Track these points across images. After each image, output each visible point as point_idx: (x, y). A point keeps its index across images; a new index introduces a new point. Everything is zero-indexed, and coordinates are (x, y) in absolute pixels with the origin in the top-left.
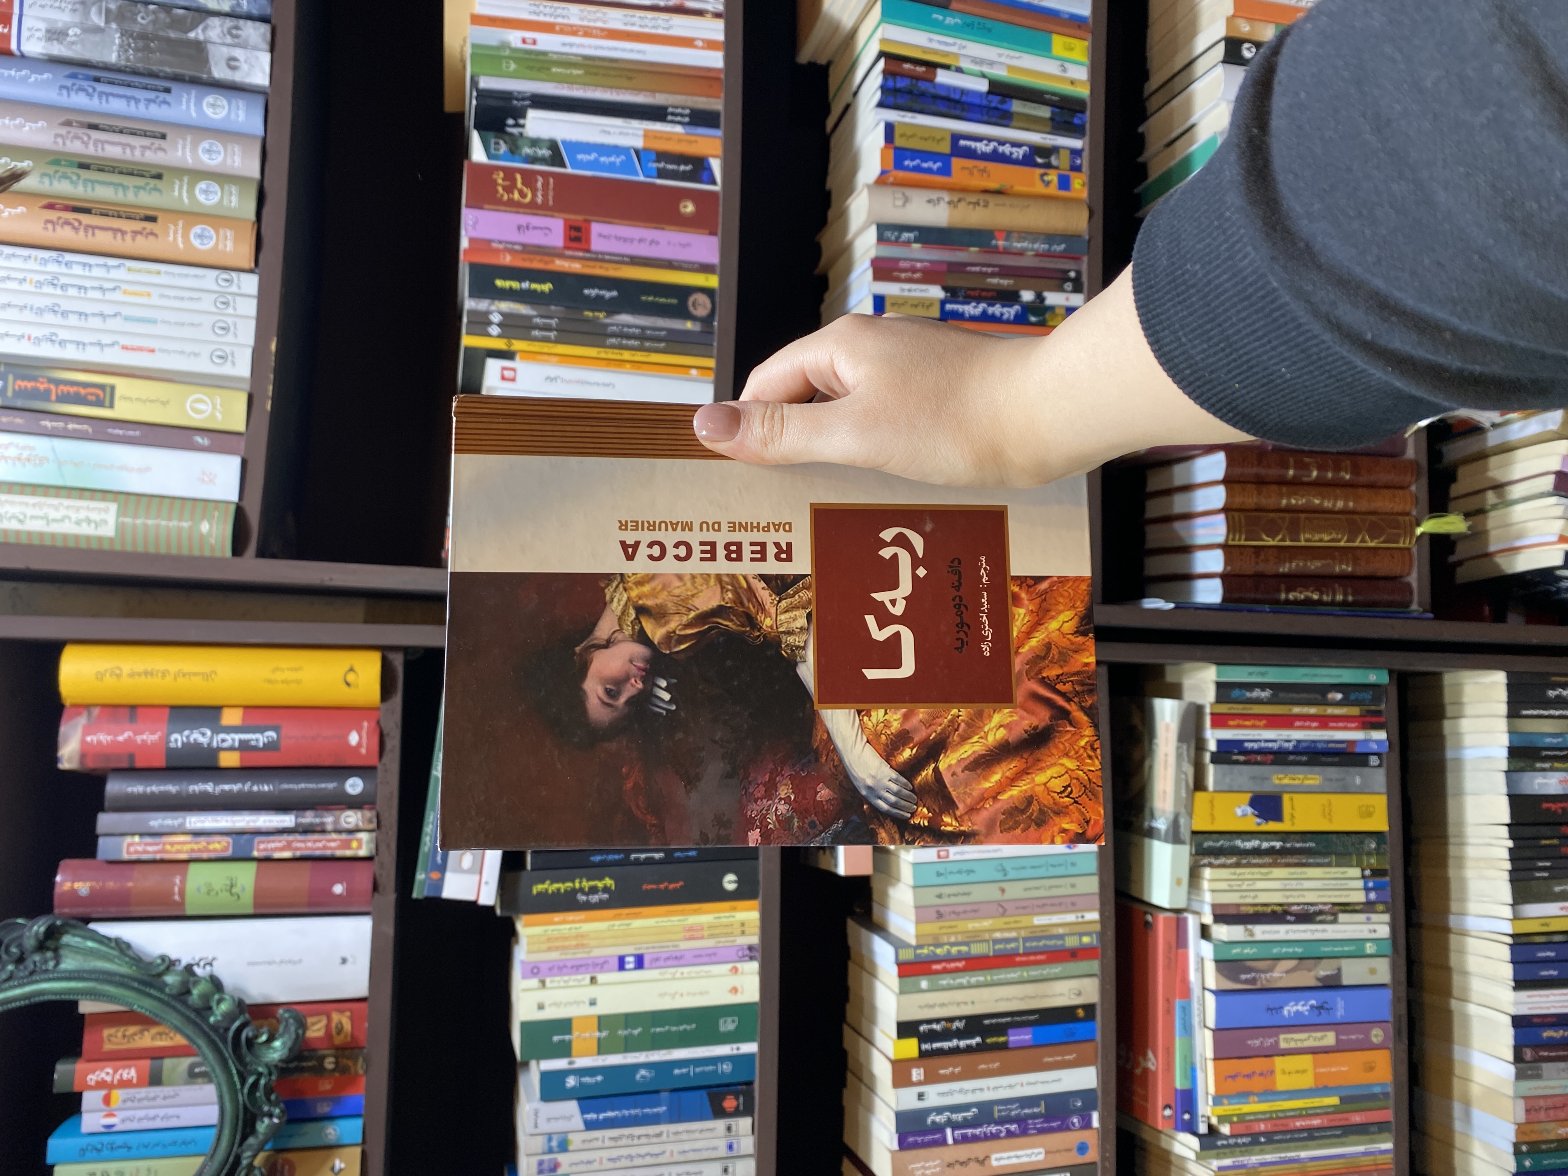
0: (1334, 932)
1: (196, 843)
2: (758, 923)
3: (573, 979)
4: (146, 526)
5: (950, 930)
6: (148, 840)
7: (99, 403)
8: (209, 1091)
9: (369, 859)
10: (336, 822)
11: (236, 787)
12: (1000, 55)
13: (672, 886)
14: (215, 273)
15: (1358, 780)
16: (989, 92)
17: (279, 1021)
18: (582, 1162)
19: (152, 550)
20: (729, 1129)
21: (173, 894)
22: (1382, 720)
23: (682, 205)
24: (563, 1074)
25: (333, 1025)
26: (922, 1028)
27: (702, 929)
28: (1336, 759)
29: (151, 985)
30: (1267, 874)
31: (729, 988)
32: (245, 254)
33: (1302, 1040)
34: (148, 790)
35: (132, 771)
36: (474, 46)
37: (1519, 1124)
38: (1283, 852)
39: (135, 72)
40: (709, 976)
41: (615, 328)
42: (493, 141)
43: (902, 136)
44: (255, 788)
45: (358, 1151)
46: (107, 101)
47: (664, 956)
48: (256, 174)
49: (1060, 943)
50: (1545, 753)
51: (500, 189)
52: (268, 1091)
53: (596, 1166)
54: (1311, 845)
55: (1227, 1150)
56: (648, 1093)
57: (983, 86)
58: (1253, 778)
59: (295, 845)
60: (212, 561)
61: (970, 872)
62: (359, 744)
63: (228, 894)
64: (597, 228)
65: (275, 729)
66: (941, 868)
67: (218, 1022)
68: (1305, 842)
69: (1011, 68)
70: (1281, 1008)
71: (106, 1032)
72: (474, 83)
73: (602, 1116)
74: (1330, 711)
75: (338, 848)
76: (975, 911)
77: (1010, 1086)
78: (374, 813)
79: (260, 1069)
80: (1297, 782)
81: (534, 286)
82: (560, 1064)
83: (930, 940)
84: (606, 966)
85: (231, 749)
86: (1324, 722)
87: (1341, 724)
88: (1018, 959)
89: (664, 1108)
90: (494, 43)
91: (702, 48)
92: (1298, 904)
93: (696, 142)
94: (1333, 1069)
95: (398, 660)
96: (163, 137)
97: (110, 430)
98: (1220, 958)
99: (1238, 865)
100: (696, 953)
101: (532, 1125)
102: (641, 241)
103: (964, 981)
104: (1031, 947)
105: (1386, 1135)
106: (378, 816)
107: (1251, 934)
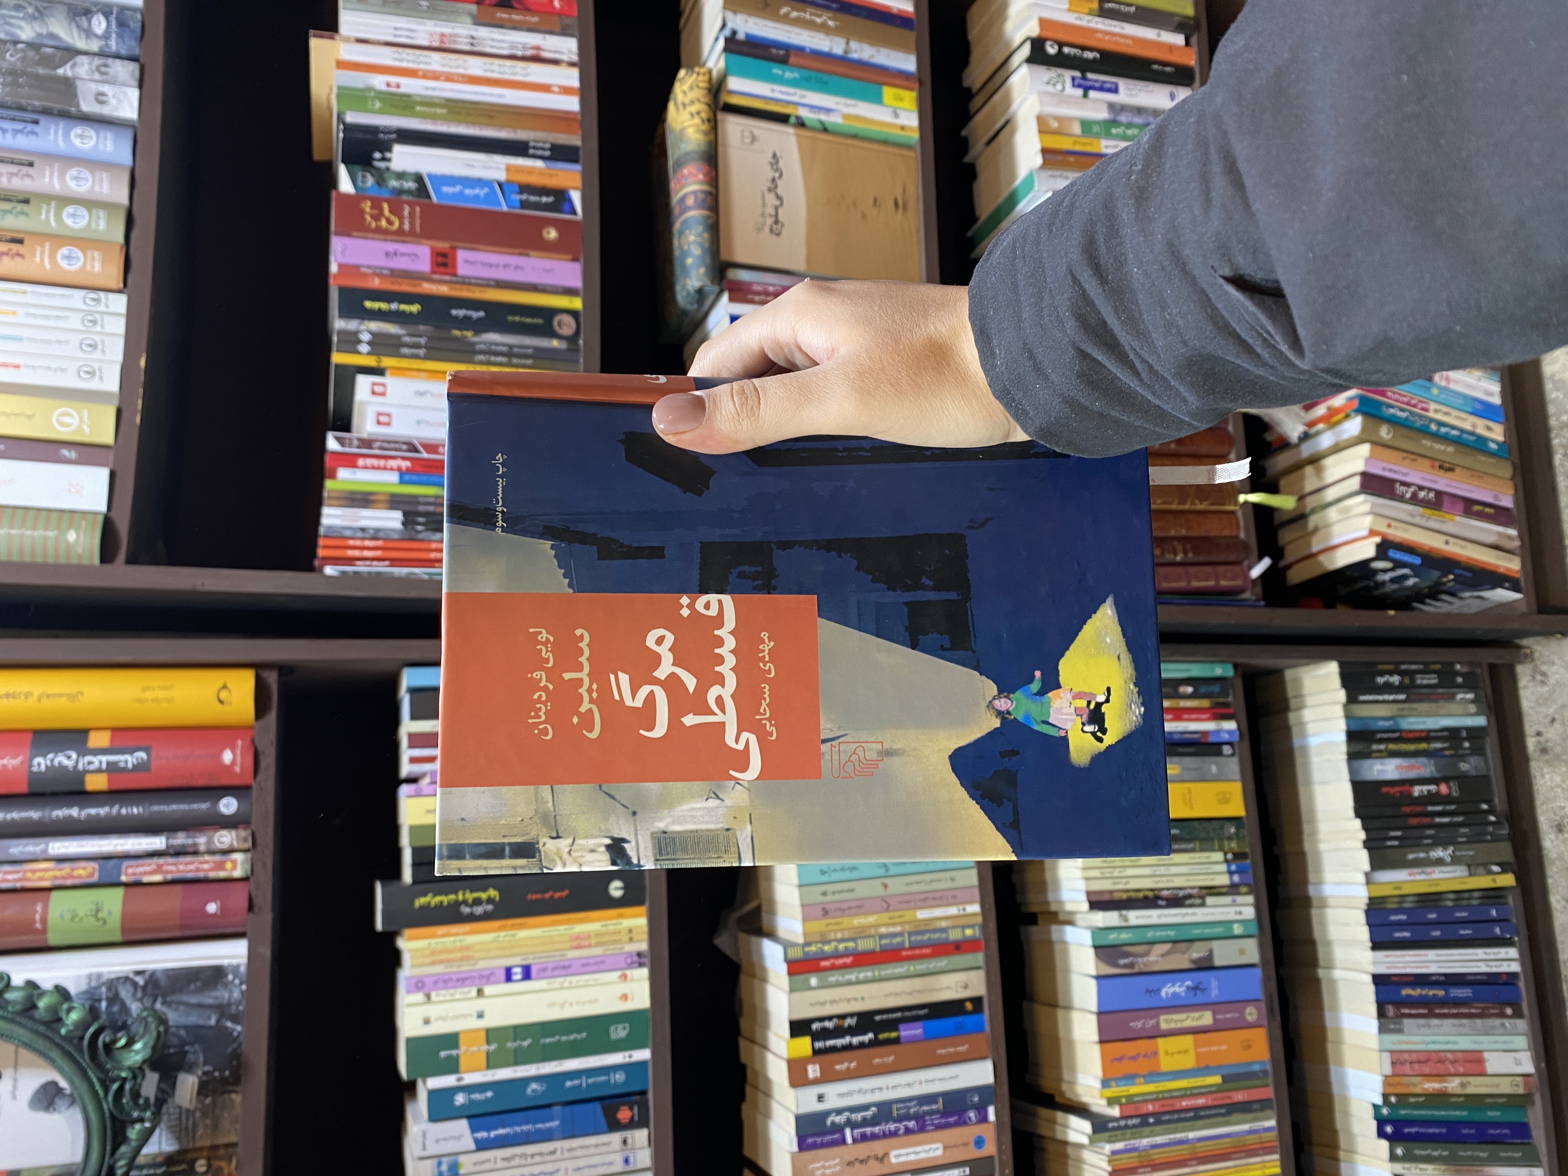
0: (1203, 914)
1: (60, 870)
2: (645, 929)
3: (459, 993)
5: (836, 927)
6: (7, 868)
9: (245, 879)
10: (210, 842)
11: (103, 811)
12: (838, 103)
13: (557, 895)
14: (82, 293)
15: (1214, 769)
19: (16, 559)
20: (625, 1142)
21: (34, 922)
22: (1231, 711)
24: (451, 1092)
26: (815, 1026)
27: (589, 937)
28: (1192, 750)
30: (1134, 861)
31: (619, 995)
32: (114, 275)
33: (1181, 1021)
34: (9, 816)
36: (339, 88)
37: (1386, 1077)
39: (3, 106)
40: (599, 984)
41: (483, 346)
42: (360, 174)
44: (124, 811)
47: (551, 966)
48: (125, 200)
49: (943, 936)
50: (1379, 736)
51: (368, 218)
55: (1118, 1133)
56: (541, 1107)
59: (166, 868)
60: (80, 569)
61: (852, 868)
62: (234, 762)
63: (92, 920)
64: (463, 255)
65: (146, 750)
66: (824, 866)
69: (846, 116)
70: (1159, 990)
72: (340, 119)
73: (493, 1134)
74: (1184, 704)
75: (212, 869)
76: (860, 907)
77: (909, 1084)
78: (249, 832)
81: (403, 307)
82: (448, 1081)
83: (817, 938)
84: (492, 979)
85: (99, 771)
86: (1178, 714)
87: (1194, 716)
88: (904, 953)
89: (557, 1123)
90: (360, 85)
91: (559, 93)
92: (1168, 889)
93: (557, 175)
94: (1213, 1049)
95: (272, 678)
96: (31, 164)
98: (1098, 944)
100: (584, 962)
101: (420, 1145)
102: (506, 266)
103: (853, 977)
104: (916, 941)
105: (1268, 1112)
106: (253, 836)
107: (1126, 919)
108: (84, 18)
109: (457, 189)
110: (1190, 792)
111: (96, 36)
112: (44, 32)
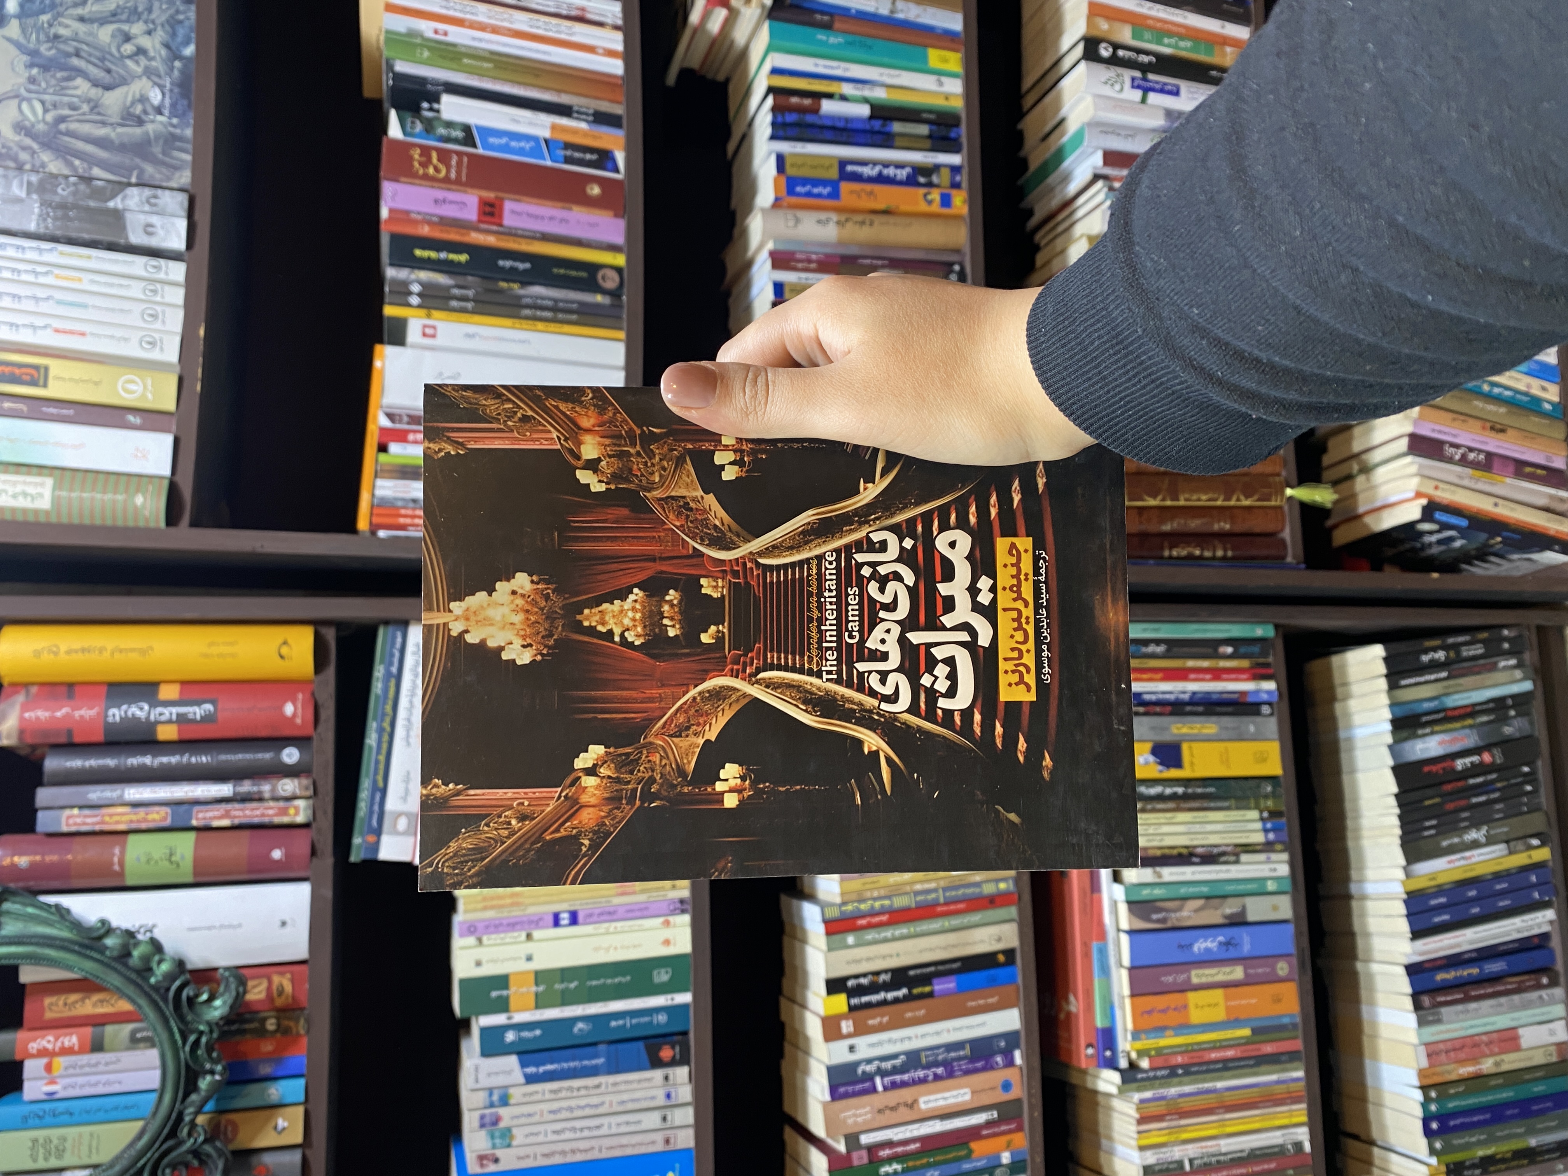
0: (1237, 871)
1: (135, 814)
3: (509, 937)
4: (81, 499)
5: (873, 886)
6: (87, 812)
8: (152, 1055)
9: (306, 826)
10: (273, 790)
11: (174, 759)
14: (144, 259)
15: (1252, 728)
16: (870, 117)
17: (219, 983)
18: (523, 1115)
19: (87, 521)
20: (666, 1078)
21: (113, 865)
22: (1271, 671)
24: (502, 1029)
25: (274, 987)
26: (850, 983)
28: (1230, 709)
29: (91, 948)
30: (1171, 818)
31: (662, 939)
33: (1212, 975)
34: (87, 764)
35: (71, 747)
36: (388, 31)
38: (1185, 797)
40: (641, 929)
41: (528, 300)
42: (409, 120)
43: (792, 165)
44: (193, 760)
45: (301, 1110)
47: (597, 911)
49: (978, 889)
50: (1424, 719)
51: (417, 165)
52: (210, 1049)
53: (536, 1118)
54: (1211, 790)
55: (1147, 1083)
56: (586, 1045)
57: (865, 112)
58: (1153, 728)
59: (234, 813)
60: (147, 531)
62: (295, 715)
63: (167, 863)
64: (509, 205)
65: (212, 702)
67: (158, 982)
68: (1205, 787)
69: (890, 88)
70: (1191, 945)
71: (48, 1001)
72: (390, 66)
73: (541, 1069)
74: (1223, 664)
77: (938, 1033)
78: (310, 781)
79: (202, 1028)
80: (1195, 731)
82: (499, 1019)
83: (854, 897)
84: (541, 923)
85: (170, 722)
86: (1217, 674)
87: (1233, 676)
88: (939, 909)
89: (602, 1060)
90: (407, 30)
91: (603, 55)
92: (1203, 846)
93: (601, 137)
94: (1244, 1002)
95: (330, 634)
97: (44, 409)
98: (1131, 899)
100: (629, 907)
101: (473, 1077)
102: (551, 219)
103: (888, 934)
104: (951, 894)
105: (1296, 1064)
106: (315, 784)
107: (1160, 876)
109: (503, 141)
110: (1227, 750)
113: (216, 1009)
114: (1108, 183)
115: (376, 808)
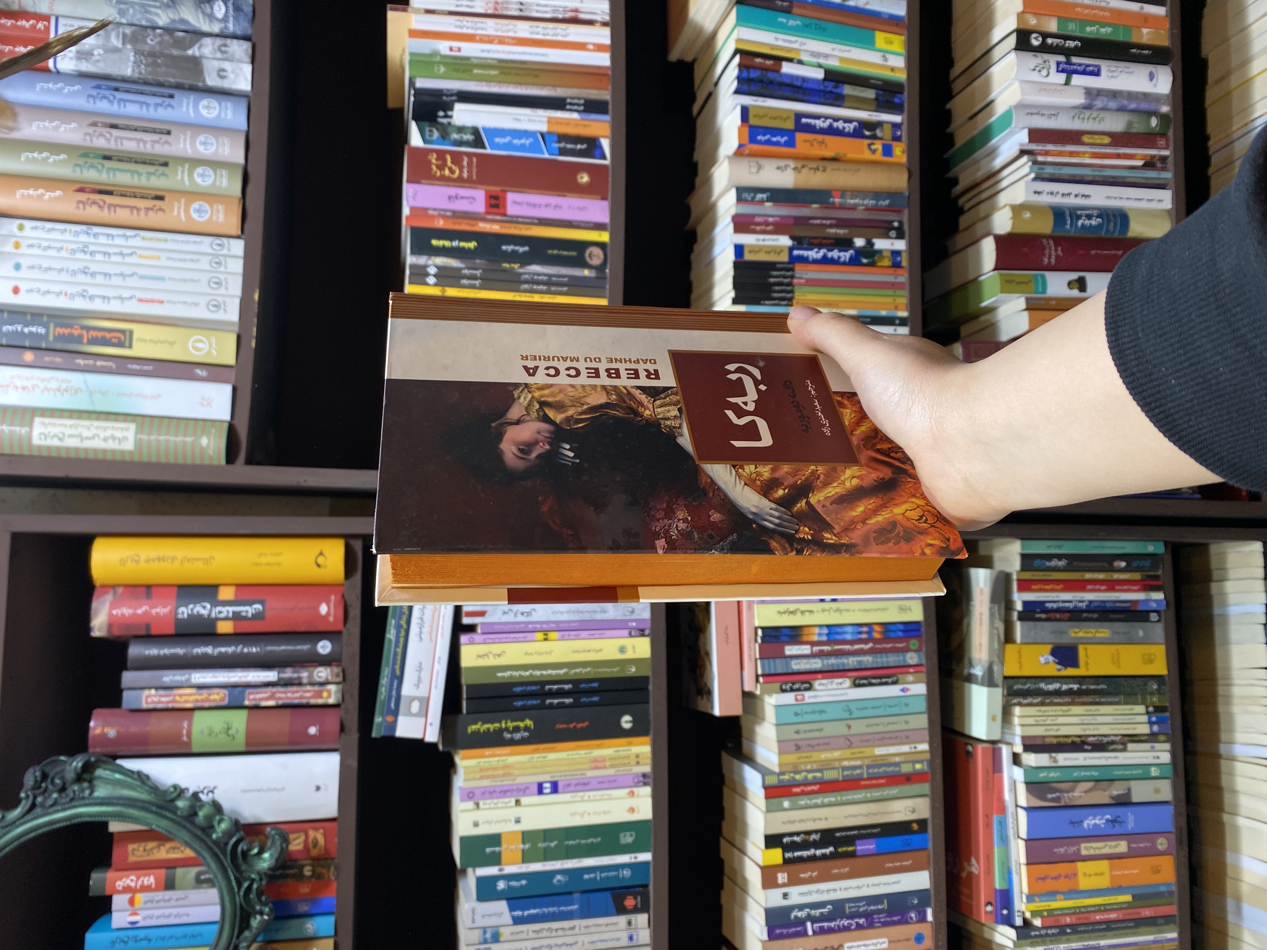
0: (1124, 758)
1: (200, 695)
2: (649, 755)
3: (501, 802)
4: (158, 441)
5: (806, 760)
6: (162, 692)
7: (121, 345)
8: (212, 894)
9: (337, 706)
10: (310, 676)
11: (230, 650)
12: (833, 49)
13: (579, 726)
14: (210, 239)
16: (825, 79)
17: (267, 837)
19: (163, 460)
20: (629, 923)
21: (182, 736)
22: (1160, 583)
23: (579, 177)
24: (494, 879)
25: (310, 840)
26: (786, 840)
27: (604, 760)
28: (1122, 616)
29: (166, 809)
30: (1067, 711)
31: (627, 807)
32: (233, 223)
33: (1100, 848)
34: (162, 652)
35: (149, 638)
36: (411, 54)
38: (1080, 693)
39: (146, 83)
40: (610, 799)
41: (527, 276)
42: (427, 129)
43: (755, 116)
44: (246, 650)
45: (331, 942)
46: (125, 106)
47: (574, 782)
48: (241, 160)
49: (897, 769)
51: (434, 167)
52: (260, 893)
54: (1103, 686)
55: (1039, 940)
56: (563, 894)
57: (819, 74)
58: (1054, 632)
59: (278, 695)
60: (211, 468)
61: (821, 712)
62: (328, 614)
63: (225, 735)
64: (511, 197)
65: (261, 602)
66: (798, 709)
67: (218, 838)
68: (1098, 684)
69: (842, 59)
70: (1082, 821)
71: (131, 847)
72: (412, 83)
73: (526, 913)
74: (1116, 576)
75: (312, 697)
76: (827, 744)
77: (858, 887)
78: (340, 669)
79: (253, 876)
80: (1090, 635)
81: (463, 244)
82: (492, 871)
83: (790, 768)
84: (527, 791)
85: (226, 619)
86: (1111, 586)
87: (1125, 587)
88: (863, 783)
89: (577, 907)
90: (427, 51)
91: (594, 50)
92: (1094, 736)
93: (589, 126)
94: (1126, 872)
95: (358, 546)
96: (169, 133)
97: (130, 366)
98: (1029, 780)
99: (1042, 704)
100: (600, 780)
101: (470, 920)
102: (547, 206)
103: (819, 801)
104: (873, 773)
105: (1172, 926)
106: (344, 671)
107: (1055, 761)
108: (207, 5)
109: (508, 139)
110: (1117, 650)
111: (218, 20)
112: (177, 18)
113: (265, 861)
114: (1032, 158)
115: (394, 693)
